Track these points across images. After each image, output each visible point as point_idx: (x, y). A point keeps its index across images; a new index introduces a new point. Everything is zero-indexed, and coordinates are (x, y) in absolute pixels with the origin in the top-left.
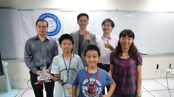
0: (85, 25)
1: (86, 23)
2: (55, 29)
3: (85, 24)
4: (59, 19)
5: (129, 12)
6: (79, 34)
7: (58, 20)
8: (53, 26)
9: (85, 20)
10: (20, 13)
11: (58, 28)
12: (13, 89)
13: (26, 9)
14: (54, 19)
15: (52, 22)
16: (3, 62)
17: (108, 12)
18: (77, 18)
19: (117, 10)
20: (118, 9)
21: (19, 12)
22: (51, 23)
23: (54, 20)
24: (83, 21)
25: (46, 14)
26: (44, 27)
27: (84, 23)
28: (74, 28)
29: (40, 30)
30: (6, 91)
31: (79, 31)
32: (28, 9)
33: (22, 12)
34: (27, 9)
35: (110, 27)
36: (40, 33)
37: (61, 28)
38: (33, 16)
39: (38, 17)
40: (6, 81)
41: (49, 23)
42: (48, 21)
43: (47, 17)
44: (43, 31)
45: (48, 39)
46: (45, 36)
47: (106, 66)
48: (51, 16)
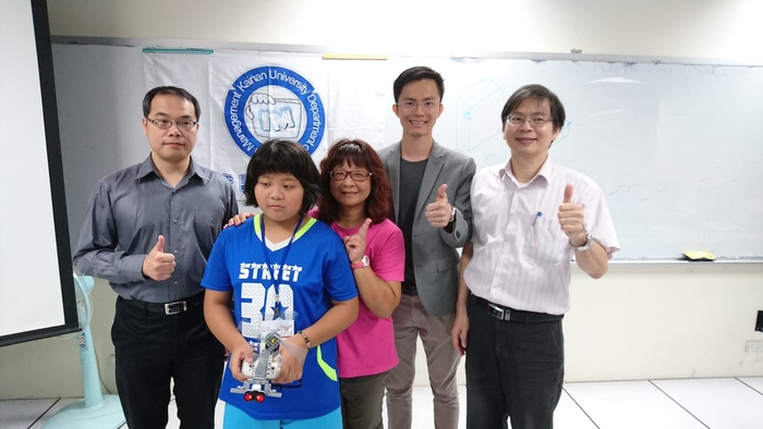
0: (429, 121)
1: (432, 111)
2: (301, 136)
3: (429, 116)
4: (316, 94)
5: (632, 64)
6: (401, 159)
7: (312, 99)
8: (291, 124)
9: (428, 99)
10: (156, 63)
11: (314, 132)
13: (178, 47)
14: (297, 93)
15: (290, 105)
16: (75, 275)
17: (538, 61)
18: (395, 88)
19: (576, 56)
20: (579, 52)
21: (148, 57)
22: (285, 109)
23: (294, 96)
24: (421, 103)
25: (265, 69)
26: (186, 120)
27: (420, 112)
28: (381, 131)
29: (165, 134)
30: (82, 400)
31: (400, 147)
32: (190, 47)
33: (161, 61)
34: (185, 47)
35: (547, 127)
36: (168, 151)
37: (326, 132)
38: (211, 76)
39: (229, 84)
40: (82, 360)
41: (275, 112)
42: (271, 100)
43: (268, 84)
45: (202, 175)
46: (187, 163)
47: (508, 317)
48: (283, 77)
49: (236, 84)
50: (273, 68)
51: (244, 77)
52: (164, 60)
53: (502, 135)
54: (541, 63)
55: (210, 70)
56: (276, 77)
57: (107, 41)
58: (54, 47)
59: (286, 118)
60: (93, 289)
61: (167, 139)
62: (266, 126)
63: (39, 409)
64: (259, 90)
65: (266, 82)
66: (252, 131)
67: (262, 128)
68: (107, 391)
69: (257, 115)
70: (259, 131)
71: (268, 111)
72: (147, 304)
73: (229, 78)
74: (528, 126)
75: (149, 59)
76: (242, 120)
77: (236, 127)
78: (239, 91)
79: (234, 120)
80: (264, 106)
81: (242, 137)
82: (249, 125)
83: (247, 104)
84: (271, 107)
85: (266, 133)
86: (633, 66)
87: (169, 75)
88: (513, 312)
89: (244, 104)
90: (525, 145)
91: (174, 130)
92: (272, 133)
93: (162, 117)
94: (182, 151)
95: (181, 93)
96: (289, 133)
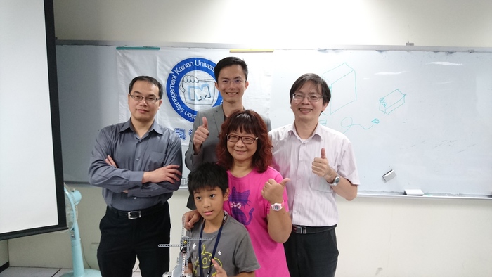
0: (239, 93)
2: (214, 103)
3: (239, 89)
5: (451, 53)
8: (208, 96)
9: (238, 78)
10: (124, 56)
12: (90, 268)
13: (138, 46)
15: (208, 83)
16: (67, 193)
17: (381, 51)
19: (411, 47)
20: (412, 44)
21: (119, 53)
22: (204, 86)
23: (211, 78)
24: (232, 80)
25: (192, 60)
26: (151, 97)
28: (268, 100)
29: (138, 104)
30: (71, 271)
32: (145, 46)
33: (128, 55)
34: (142, 45)
35: (319, 102)
36: (138, 115)
38: (158, 64)
39: (170, 70)
40: (73, 246)
41: (198, 88)
42: (196, 80)
43: (194, 70)
44: (147, 109)
45: (158, 131)
46: (151, 123)
47: (305, 232)
48: (204, 65)
49: (174, 69)
50: (198, 59)
51: (179, 65)
52: (130, 54)
53: (290, 105)
54: (384, 53)
55: (158, 61)
56: (200, 64)
57: (95, 43)
58: (58, 47)
59: (205, 92)
60: (81, 201)
61: (138, 107)
62: (192, 97)
64: (188, 73)
65: (193, 68)
66: (183, 100)
67: (190, 98)
68: (88, 266)
69: (187, 90)
70: (188, 100)
71: (194, 87)
72: (118, 210)
73: (169, 66)
74: (306, 101)
75: (120, 54)
76: (177, 92)
77: (173, 97)
78: (175, 74)
79: (172, 92)
80: (191, 84)
81: (177, 104)
82: (182, 96)
83: (181, 83)
84: (196, 85)
85: (192, 102)
86: (453, 54)
87: (132, 64)
88: (308, 227)
89: (179, 83)
90: (304, 114)
91: (143, 102)
92: (196, 102)
93: (137, 94)
94: (147, 115)
95: (151, 80)
96: (207, 101)
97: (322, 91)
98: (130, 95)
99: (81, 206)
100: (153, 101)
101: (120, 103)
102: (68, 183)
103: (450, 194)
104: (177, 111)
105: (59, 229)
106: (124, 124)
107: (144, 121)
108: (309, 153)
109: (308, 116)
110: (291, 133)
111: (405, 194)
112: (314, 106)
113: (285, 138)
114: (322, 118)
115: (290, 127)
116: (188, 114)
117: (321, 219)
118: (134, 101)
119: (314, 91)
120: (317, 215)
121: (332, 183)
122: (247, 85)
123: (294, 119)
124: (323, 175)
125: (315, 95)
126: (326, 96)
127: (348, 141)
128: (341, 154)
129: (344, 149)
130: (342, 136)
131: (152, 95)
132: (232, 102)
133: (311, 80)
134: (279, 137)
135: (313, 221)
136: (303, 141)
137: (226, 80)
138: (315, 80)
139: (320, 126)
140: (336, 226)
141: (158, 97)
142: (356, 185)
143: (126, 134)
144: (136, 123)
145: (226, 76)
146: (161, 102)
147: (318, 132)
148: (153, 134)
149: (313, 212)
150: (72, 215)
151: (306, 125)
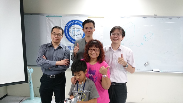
1: (92, 30)
2: (82, 37)
5: (171, 18)
9: (91, 27)
10: (49, 19)
12: (37, 97)
13: (54, 15)
15: (80, 29)
16: (28, 69)
17: (144, 18)
20: (156, 15)
21: (47, 18)
22: (78, 30)
23: (81, 27)
24: (89, 28)
25: (74, 21)
29: (54, 37)
30: (30, 98)
31: (85, 39)
32: (57, 15)
33: (50, 19)
38: (61, 22)
39: (65, 24)
40: (30, 89)
41: (76, 31)
42: (75, 28)
44: (58, 39)
45: (62, 46)
46: (59, 44)
47: (115, 84)
48: (78, 22)
49: (67, 24)
50: (76, 20)
51: (69, 22)
52: (51, 18)
53: (110, 38)
54: (145, 18)
55: (61, 21)
57: (38, 14)
58: (25, 16)
59: (79, 33)
60: (33, 72)
61: (55, 38)
62: (74, 35)
63: (21, 99)
64: (72, 26)
65: (74, 24)
66: (70, 35)
67: (73, 35)
68: (36, 96)
69: (72, 32)
70: (72, 36)
71: (74, 31)
72: (47, 75)
73: (65, 23)
74: (116, 36)
76: (68, 33)
77: (67, 35)
78: (68, 26)
79: (67, 33)
81: (68, 37)
82: (70, 34)
84: (75, 30)
85: (74, 36)
86: (172, 19)
87: (52, 22)
88: (116, 83)
89: (69, 29)
90: (115, 41)
91: (56, 36)
92: (75, 36)
93: (54, 33)
94: (58, 41)
95: (59, 28)
96: (79, 36)
97: (122, 32)
98: (52, 33)
99: (33, 74)
100: (60, 36)
101: (47, 36)
102: (29, 65)
103: (170, 71)
104: (68, 40)
105: (25, 82)
106: (49, 44)
107: (57, 43)
108: (117, 56)
109: (117, 42)
110: (110, 48)
111: (153, 71)
112: (119, 38)
113: (108, 50)
114: (122, 43)
115: (110, 46)
116: (72, 41)
117: (121, 80)
118: (53, 36)
119: (119, 32)
120: (119, 79)
121: (125, 67)
122: (94, 30)
123: (111, 43)
124: (122, 64)
125: (119, 34)
126: (123, 34)
127: (132, 51)
128: (129, 56)
129: (130, 54)
130: (129, 49)
131: (60, 34)
132: (89, 36)
133: (118, 28)
134: (106, 50)
135: (117, 81)
136: (114, 51)
137: (87, 28)
138: (119, 28)
139: (121, 45)
140: (126, 83)
141: (62, 34)
142: (134, 68)
143: (50, 48)
144: (53, 44)
145: (87, 27)
146: (63, 36)
147: (120, 48)
148: (60, 48)
149: (118, 77)
150: (30, 77)
151: (116, 45)
